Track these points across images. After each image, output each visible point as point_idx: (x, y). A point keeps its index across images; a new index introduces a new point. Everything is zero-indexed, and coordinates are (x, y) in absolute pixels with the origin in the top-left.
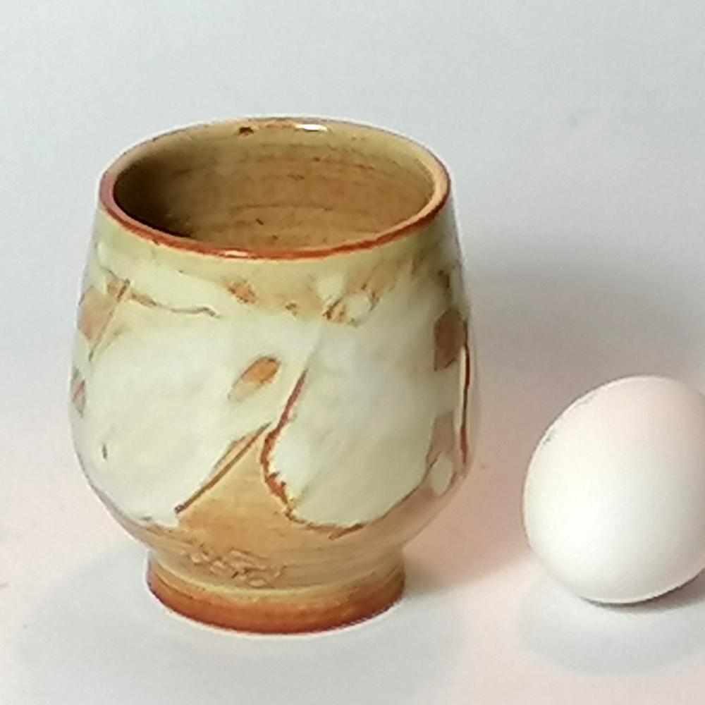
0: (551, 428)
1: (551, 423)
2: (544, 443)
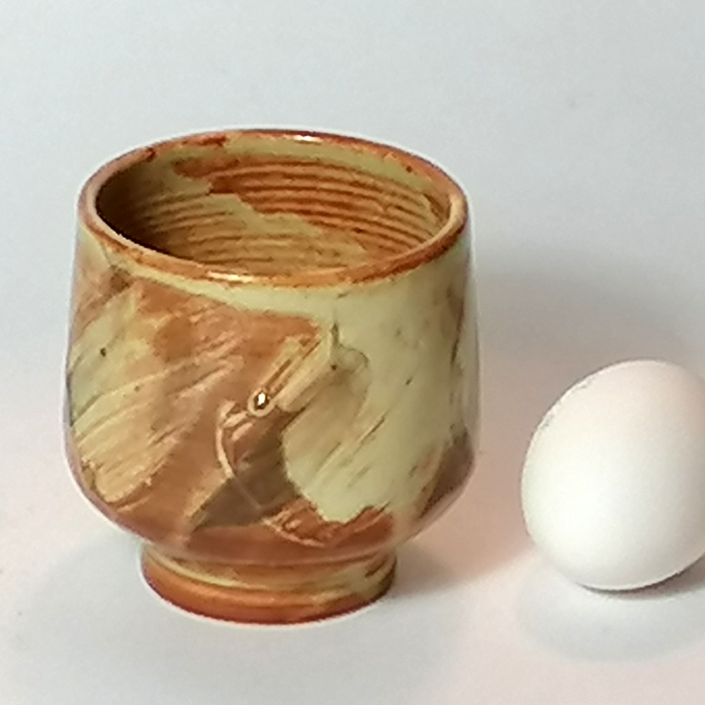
0: (549, 413)
1: (550, 408)
2: (542, 428)
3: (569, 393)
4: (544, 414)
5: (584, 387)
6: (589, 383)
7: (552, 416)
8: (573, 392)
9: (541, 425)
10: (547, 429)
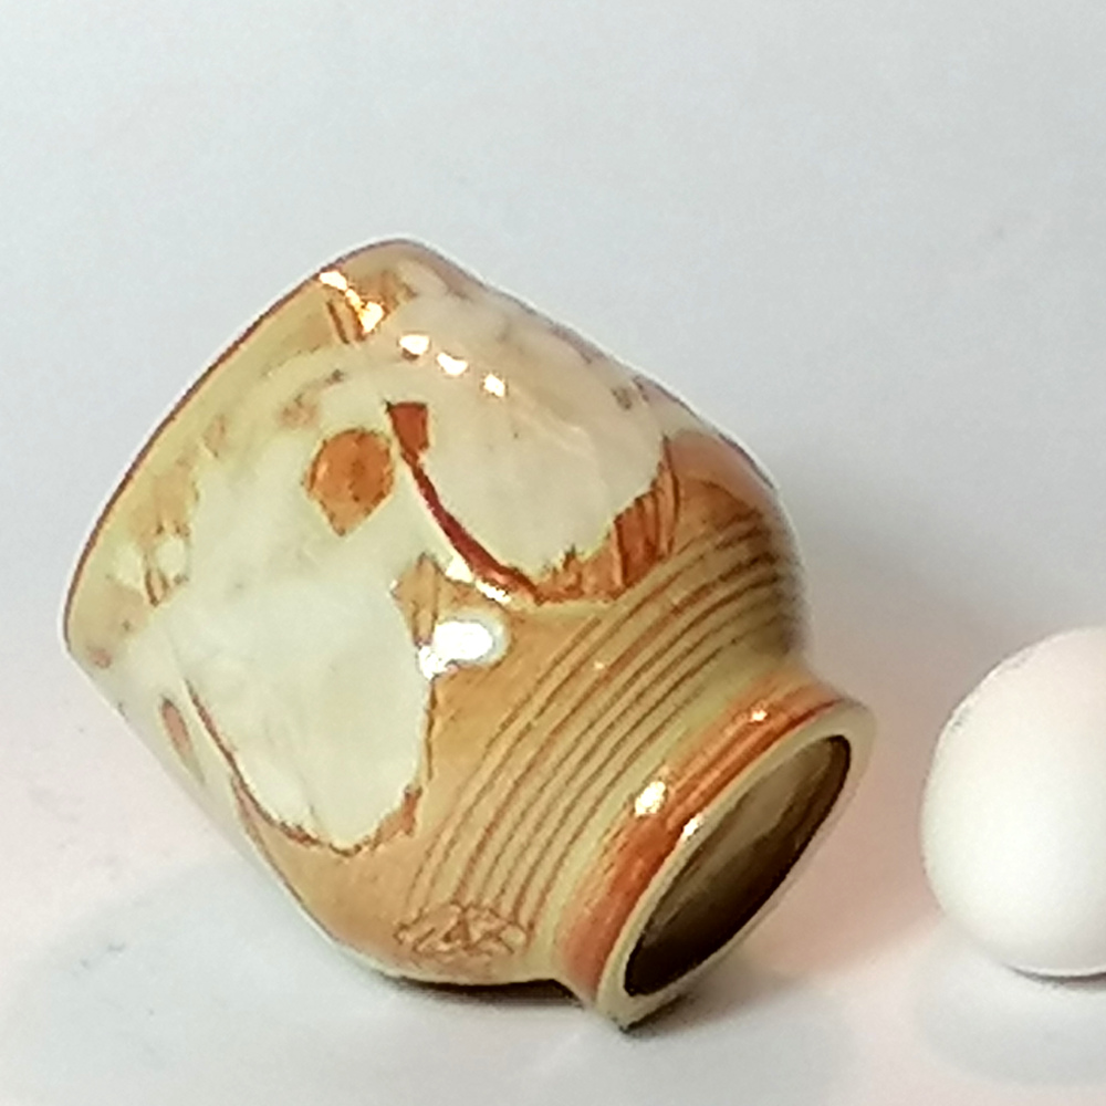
3: (993, 674)
4: (956, 706)
5: (1016, 666)
6: (1024, 660)
7: (967, 710)
8: (999, 673)
9: (951, 723)
10: (960, 731)
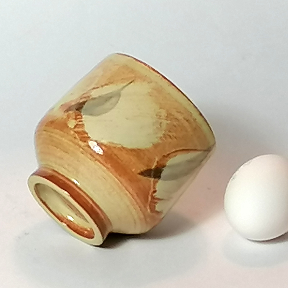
0: (235, 174)
1: (235, 172)
2: (232, 180)
